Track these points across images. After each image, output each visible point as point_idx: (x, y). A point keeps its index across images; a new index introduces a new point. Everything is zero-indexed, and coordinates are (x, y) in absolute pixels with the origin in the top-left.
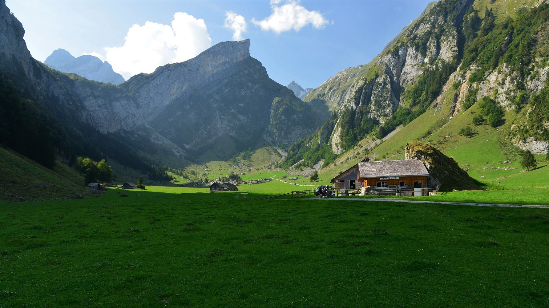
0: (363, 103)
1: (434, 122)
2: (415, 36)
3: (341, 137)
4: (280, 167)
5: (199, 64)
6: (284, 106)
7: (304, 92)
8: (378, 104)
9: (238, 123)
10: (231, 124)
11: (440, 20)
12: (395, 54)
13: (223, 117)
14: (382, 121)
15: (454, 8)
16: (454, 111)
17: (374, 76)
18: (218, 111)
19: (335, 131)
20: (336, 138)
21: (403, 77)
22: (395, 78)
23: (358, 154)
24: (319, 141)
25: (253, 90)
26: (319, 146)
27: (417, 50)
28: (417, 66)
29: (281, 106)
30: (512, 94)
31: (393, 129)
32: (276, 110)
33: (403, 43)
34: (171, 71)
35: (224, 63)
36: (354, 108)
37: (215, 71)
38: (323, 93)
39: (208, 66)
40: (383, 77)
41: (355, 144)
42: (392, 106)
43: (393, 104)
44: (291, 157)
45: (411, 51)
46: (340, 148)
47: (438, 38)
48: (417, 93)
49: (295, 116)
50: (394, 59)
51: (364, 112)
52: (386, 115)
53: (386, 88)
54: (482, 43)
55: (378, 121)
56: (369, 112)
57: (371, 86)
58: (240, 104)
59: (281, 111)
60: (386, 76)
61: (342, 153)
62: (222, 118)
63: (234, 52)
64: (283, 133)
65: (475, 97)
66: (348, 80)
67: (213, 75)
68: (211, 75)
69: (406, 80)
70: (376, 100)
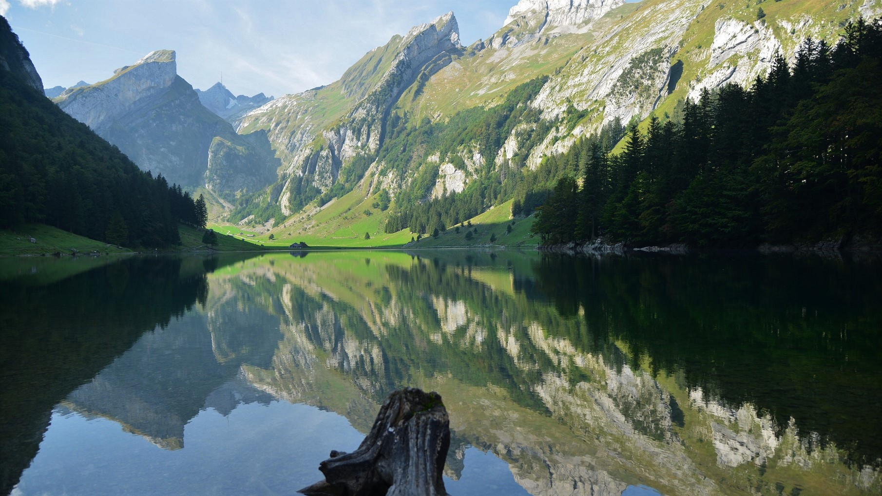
0: (309, 172)
1: (354, 201)
2: (354, 120)
3: (290, 201)
4: (228, 221)
5: (119, 88)
6: (225, 150)
7: (236, 101)
8: (321, 174)
9: (169, 164)
10: (161, 166)
11: (373, 109)
12: (338, 132)
13: (151, 156)
14: (324, 190)
15: (385, 101)
16: (368, 194)
17: (319, 149)
18: (144, 150)
19: (284, 193)
20: (285, 200)
21: (342, 153)
22: (336, 152)
23: (303, 218)
24: (269, 200)
25: (186, 125)
26: (269, 205)
27: (353, 133)
28: (352, 148)
29: (221, 149)
30: (396, 190)
31: (330, 200)
32: (215, 153)
33: (344, 123)
34: (86, 98)
35: (149, 89)
36: (301, 175)
37: (137, 98)
38: (269, 128)
39: (129, 90)
40: (327, 151)
41: (301, 209)
42: (332, 178)
43: (333, 176)
44: (240, 212)
45: (349, 133)
46: (289, 211)
47: (369, 127)
48: (349, 172)
49: (238, 161)
50: (336, 137)
51: (309, 181)
52: (326, 186)
53: (328, 162)
54: (391, 145)
55: (320, 190)
56: (314, 181)
57: (316, 157)
58: (171, 143)
59: (221, 155)
60: (329, 152)
61: (291, 215)
62: (150, 158)
63: (161, 76)
64: (224, 181)
65: (380, 186)
66: (299, 117)
67: (135, 103)
68: (132, 102)
69: (345, 156)
70: (320, 171)
